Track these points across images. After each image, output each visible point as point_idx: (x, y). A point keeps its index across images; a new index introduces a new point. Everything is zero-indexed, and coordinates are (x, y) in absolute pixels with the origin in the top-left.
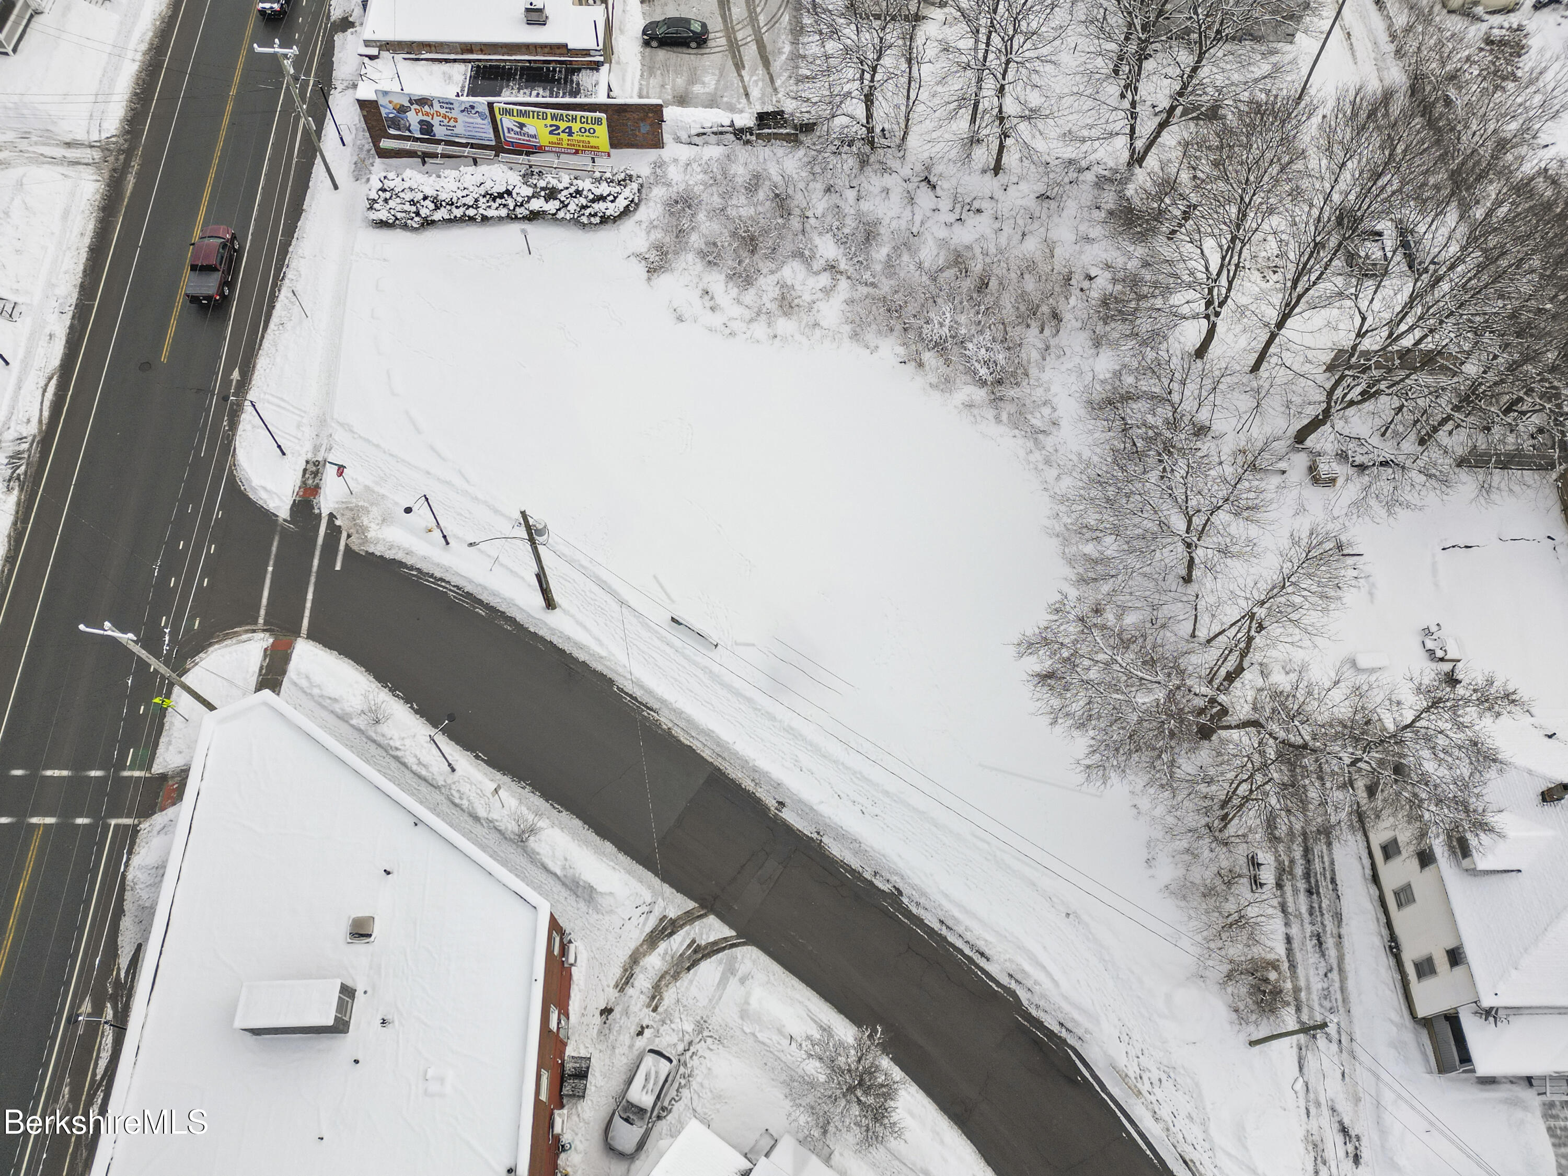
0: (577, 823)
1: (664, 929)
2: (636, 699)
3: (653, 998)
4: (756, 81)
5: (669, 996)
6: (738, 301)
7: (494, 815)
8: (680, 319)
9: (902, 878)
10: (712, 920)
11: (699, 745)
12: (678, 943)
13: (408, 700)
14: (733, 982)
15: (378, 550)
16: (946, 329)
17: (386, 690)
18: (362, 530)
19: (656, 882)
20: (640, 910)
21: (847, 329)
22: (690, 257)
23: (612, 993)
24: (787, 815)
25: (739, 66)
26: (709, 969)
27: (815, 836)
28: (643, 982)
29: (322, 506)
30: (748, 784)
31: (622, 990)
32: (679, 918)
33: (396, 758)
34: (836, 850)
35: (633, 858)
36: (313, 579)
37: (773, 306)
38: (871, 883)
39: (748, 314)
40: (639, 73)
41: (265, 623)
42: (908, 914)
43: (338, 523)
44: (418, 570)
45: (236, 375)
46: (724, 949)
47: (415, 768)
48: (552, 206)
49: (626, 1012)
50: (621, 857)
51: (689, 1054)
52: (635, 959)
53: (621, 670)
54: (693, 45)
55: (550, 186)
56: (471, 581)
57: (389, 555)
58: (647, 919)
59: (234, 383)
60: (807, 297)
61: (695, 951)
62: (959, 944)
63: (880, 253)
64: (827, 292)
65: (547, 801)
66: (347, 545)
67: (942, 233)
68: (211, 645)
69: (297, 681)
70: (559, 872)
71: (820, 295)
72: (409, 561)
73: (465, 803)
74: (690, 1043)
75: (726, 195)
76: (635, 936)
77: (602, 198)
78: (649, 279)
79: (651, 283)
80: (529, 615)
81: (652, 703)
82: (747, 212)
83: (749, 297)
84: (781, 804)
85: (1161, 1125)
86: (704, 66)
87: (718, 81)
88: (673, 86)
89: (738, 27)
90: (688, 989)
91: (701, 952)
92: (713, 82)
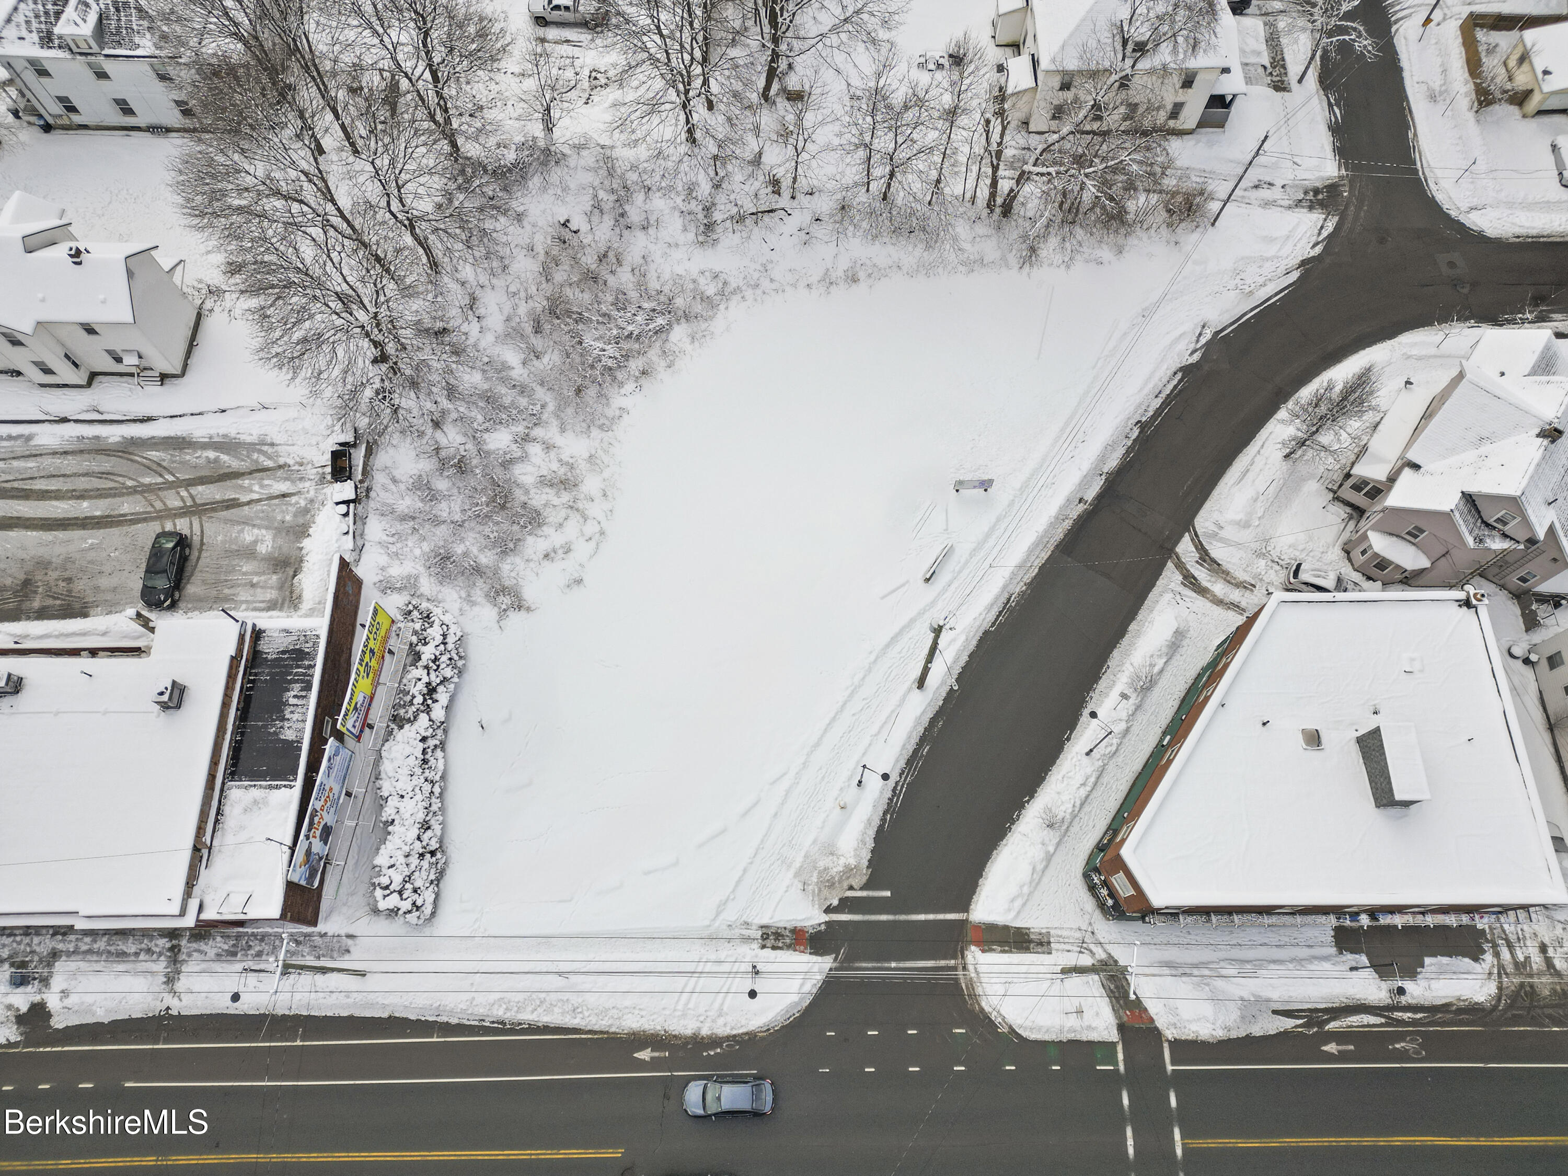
0: (1116, 653)
1: (1191, 583)
2: (1000, 612)
3: (1245, 587)
4: (262, 486)
5: (1242, 576)
6: (560, 526)
7: (1124, 715)
9: (1129, 418)
10: (1180, 549)
11: (1038, 561)
12: (1202, 574)
13: (1021, 806)
14: (1223, 534)
15: (866, 855)
16: (608, 347)
17: (1013, 827)
18: (849, 871)
19: (1155, 591)
20: (1180, 601)
22: (506, 567)
24: (1090, 495)
25: (232, 504)
26: (1216, 552)
27: (1103, 477)
28: (1235, 595)
29: (817, 922)
30: (1067, 524)
31: (1244, 610)
32: (1182, 573)
33: (1082, 805)
34: (1113, 463)
35: (1139, 608)
36: (903, 917)
37: (566, 495)
38: (1134, 440)
39: (575, 518)
41: (955, 958)
42: (1153, 418)
43: (835, 902)
44: (885, 813)
45: (645, 1055)
46: (1199, 541)
47: (1088, 789)
50: (1140, 617)
52: (1219, 602)
53: (978, 623)
54: (187, 549)
55: (425, 691)
56: (897, 761)
57: (871, 844)
58: (1186, 596)
59: (656, 1054)
60: (555, 466)
61: (1205, 561)
62: (1170, 387)
63: (507, 396)
64: (548, 447)
65: (1100, 678)
66: (861, 889)
67: (489, 338)
68: (982, 1010)
69: (1017, 910)
70: (1164, 660)
71: (553, 454)
72: (876, 822)
73: (1115, 741)
74: (1273, 561)
75: (436, 521)
76: (1201, 603)
77: (444, 636)
78: (528, 609)
79: (533, 607)
80: (929, 704)
81: (1003, 599)
82: (456, 506)
83: (553, 517)
84: (1081, 500)
85: (1268, 282)
86: (223, 542)
87: (254, 526)
88: (256, 574)
89: (159, 505)
90: (1234, 564)
91: (1205, 557)
92: (256, 531)
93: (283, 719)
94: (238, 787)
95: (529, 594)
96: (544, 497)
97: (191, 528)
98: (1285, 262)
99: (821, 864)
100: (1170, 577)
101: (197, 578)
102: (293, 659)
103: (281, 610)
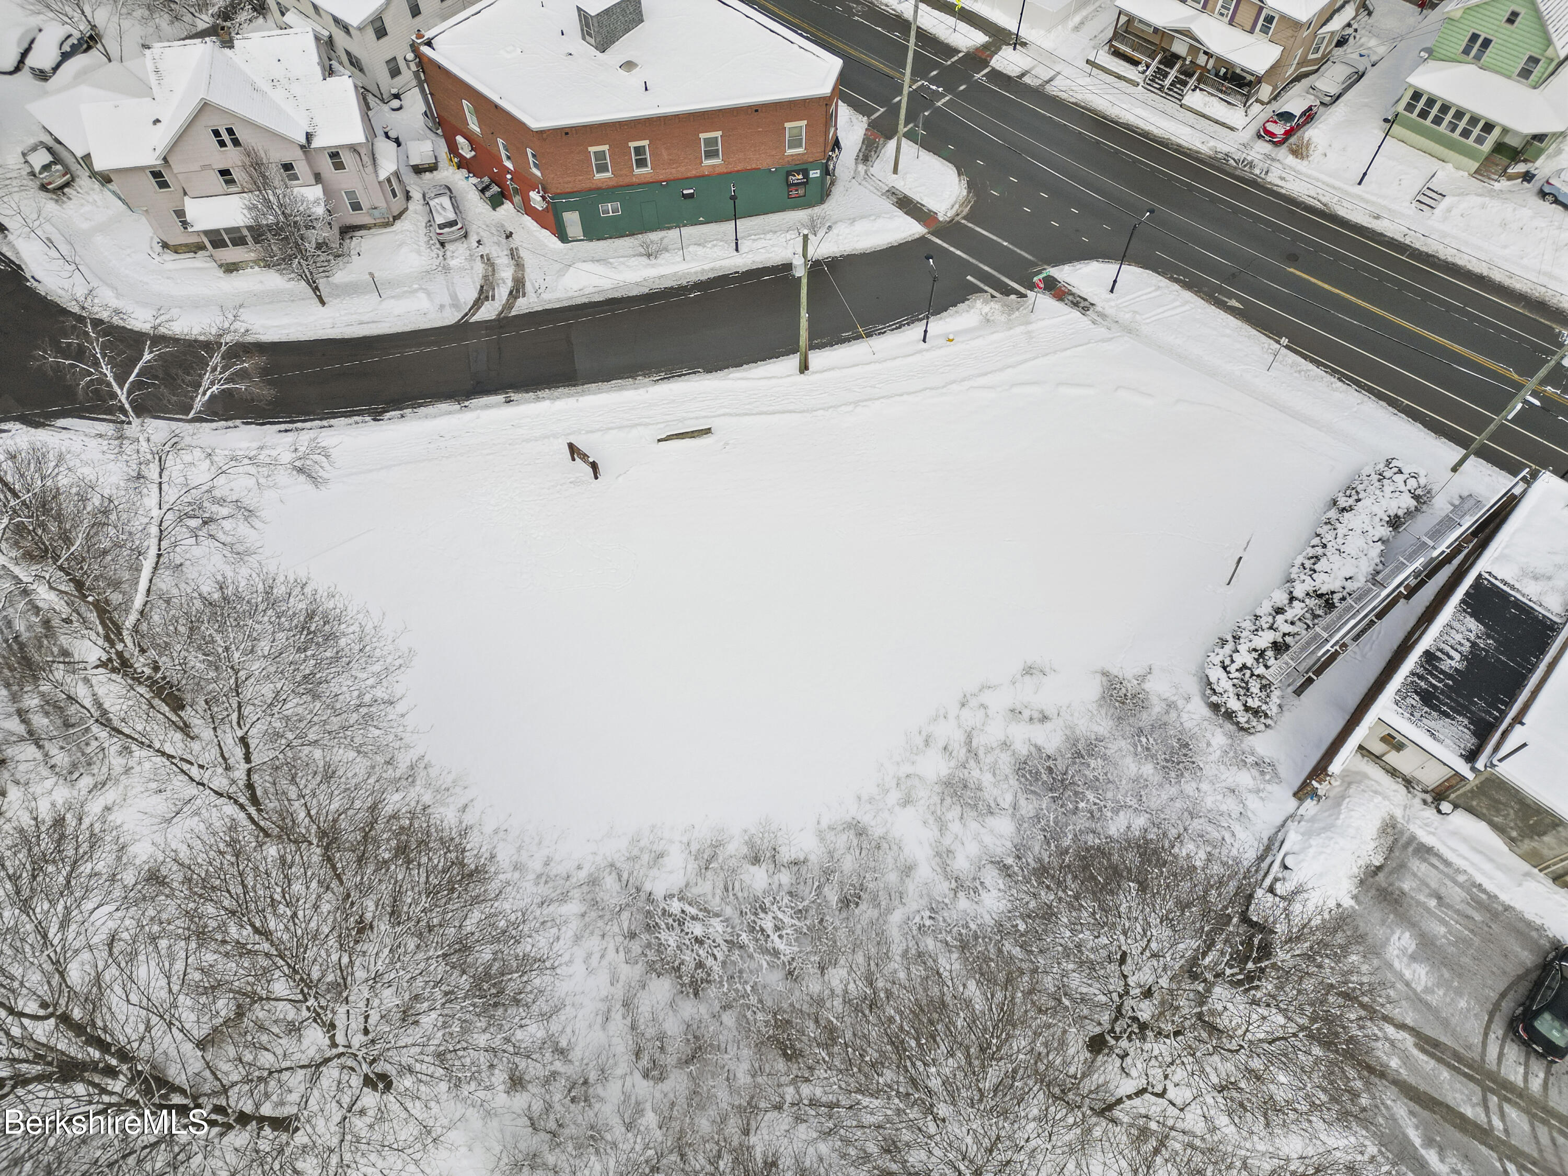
0: (633, 293)
1: (518, 291)
2: (679, 376)
3: (488, 260)
5: (479, 268)
8: (1029, 671)
9: (380, 425)
10: (492, 316)
11: (603, 385)
14: (447, 300)
15: (963, 305)
19: (549, 306)
20: (543, 288)
22: (1103, 731)
23: (515, 245)
26: (469, 295)
27: (467, 403)
28: (503, 261)
29: (1039, 295)
30: (544, 392)
31: (512, 250)
32: (514, 302)
34: (444, 407)
35: (576, 305)
38: (401, 409)
41: (958, 222)
42: (360, 413)
43: (1013, 297)
45: (1234, 303)
46: (470, 310)
49: (498, 244)
51: (441, 254)
53: (709, 379)
57: (952, 309)
58: (534, 287)
59: (1224, 299)
61: (487, 297)
62: (308, 424)
65: (665, 288)
66: (985, 291)
68: (969, 193)
69: (893, 216)
74: (445, 258)
76: (532, 276)
78: (1105, 673)
79: (1099, 677)
81: (664, 383)
84: (509, 401)
86: (1459, 993)
87: (1407, 984)
88: (1428, 910)
89: (1543, 1132)
90: (472, 278)
91: (484, 296)
92: (1408, 974)
94: (1547, 610)
95: (1093, 689)
96: (996, 792)
97: (1501, 1055)
99: (1003, 318)
100: (523, 306)
101: (1513, 970)
103: (1413, 838)
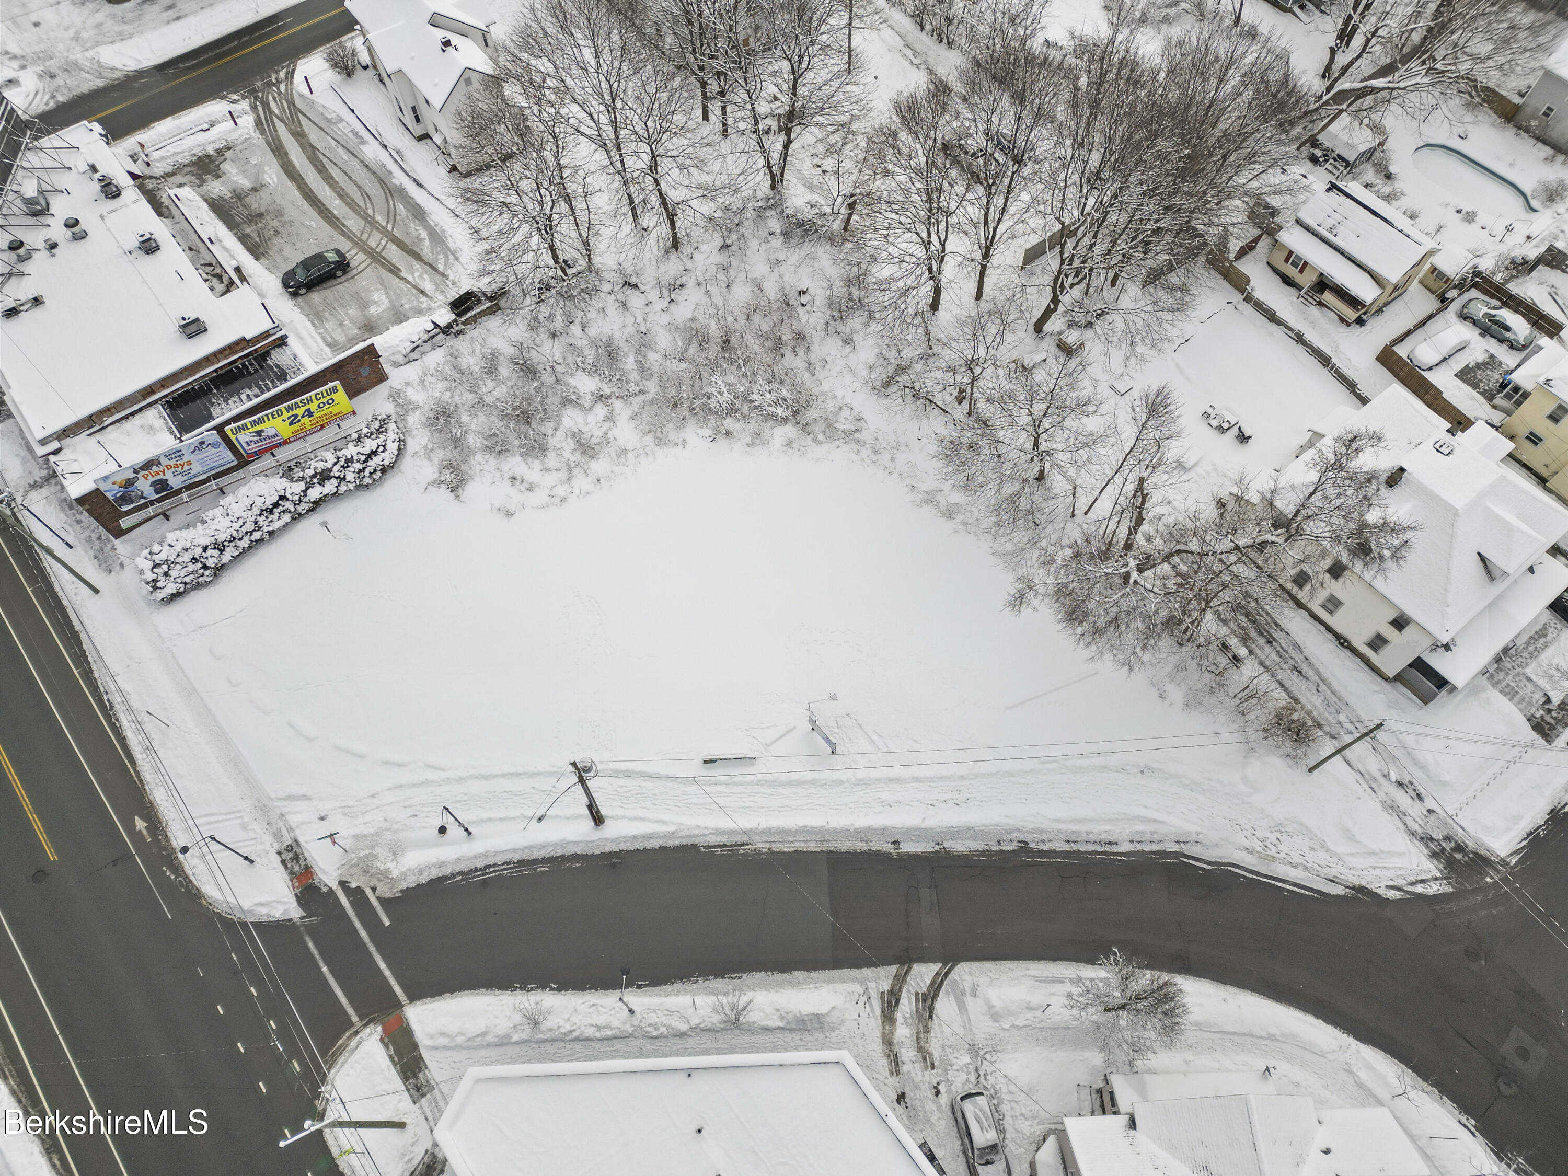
0: (759, 976)
1: (889, 1002)
2: (725, 846)
3: (924, 1059)
4: (420, 276)
5: (935, 1047)
6: (547, 470)
7: (695, 1021)
8: (509, 514)
9: (1019, 830)
10: (917, 968)
11: (802, 844)
12: (907, 1006)
13: (543, 985)
14: (969, 1001)
15: (411, 882)
16: (726, 394)
17: (518, 992)
18: (384, 875)
19: (855, 972)
20: (861, 1003)
21: (649, 439)
22: (479, 457)
23: (893, 1081)
24: (908, 847)
25: (394, 271)
26: (944, 1005)
27: (937, 848)
28: (908, 1054)
29: (327, 881)
30: (861, 847)
31: (898, 1073)
32: (893, 986)
33: (577, 1039)
34: (959, 846)
35: (824, 969)
36: (372, 949)
37: (577, 457)
38: (1002, 851)
39: (563, 475)
40: (309, 325)
41: (361, 1018)
42: (1042, 854)
43: (353, 885)
44: (461, 873)
45: (140, 824)
46: (942, 982)
47: (598, 1035)
48: (330, 487)
49: (915, 1086)
50: (814, 975)
51: (982, 1079)
52: (888, 1042)
53: (696, 832)
54: (339, 273)
55: (319, 470)
56: (515, 850)
57: (424, 879)
58: (871, 1005)
59: (145, 832)
60: (598, 433)
61: (924, 1000)
62: (1091, 848)
63: (629, 363)
64: (610, 418)
65: (723, 977)
66: (378, 898)
67: (665, 319)
68: (326, 1074)
69: (435, 1044)
70: (781, 1024)
71: (607, 425)
72: (447, 871)
73: (663, 1030)
74: (977, 1070)
75: (474, 388)
76: (873, 1023)
77: (374, 453)
78: (457, 497)
79: (462, 499)
80: (587, 842)
81: (740, 839)
82: (501, 391)
83: (552, 460)
84: (896, 843)
85: (1301, 868)
86: (362, 287)
87: (387, 293)
88: (351, 320)
89: (365, 236)
90: (942, 1032)
91: (928, 999)
92: (384, 297)
93: (226, 401)
94: (159, 412)
95: (471, 490)
96: (563, 444)
97: (361, 263)
98: (1343, 870)
99: (378, 850)
101: (324, 293)
102: (276, 375)
